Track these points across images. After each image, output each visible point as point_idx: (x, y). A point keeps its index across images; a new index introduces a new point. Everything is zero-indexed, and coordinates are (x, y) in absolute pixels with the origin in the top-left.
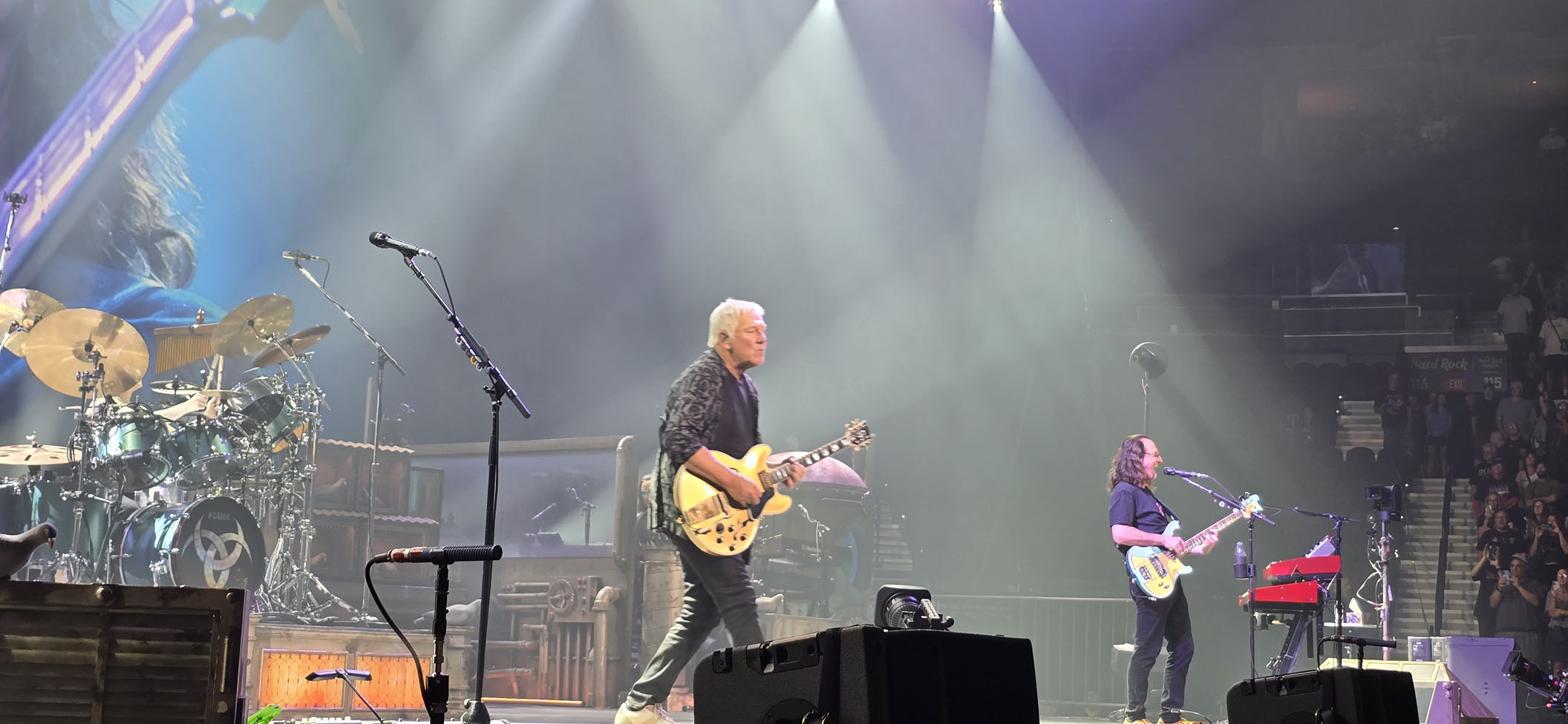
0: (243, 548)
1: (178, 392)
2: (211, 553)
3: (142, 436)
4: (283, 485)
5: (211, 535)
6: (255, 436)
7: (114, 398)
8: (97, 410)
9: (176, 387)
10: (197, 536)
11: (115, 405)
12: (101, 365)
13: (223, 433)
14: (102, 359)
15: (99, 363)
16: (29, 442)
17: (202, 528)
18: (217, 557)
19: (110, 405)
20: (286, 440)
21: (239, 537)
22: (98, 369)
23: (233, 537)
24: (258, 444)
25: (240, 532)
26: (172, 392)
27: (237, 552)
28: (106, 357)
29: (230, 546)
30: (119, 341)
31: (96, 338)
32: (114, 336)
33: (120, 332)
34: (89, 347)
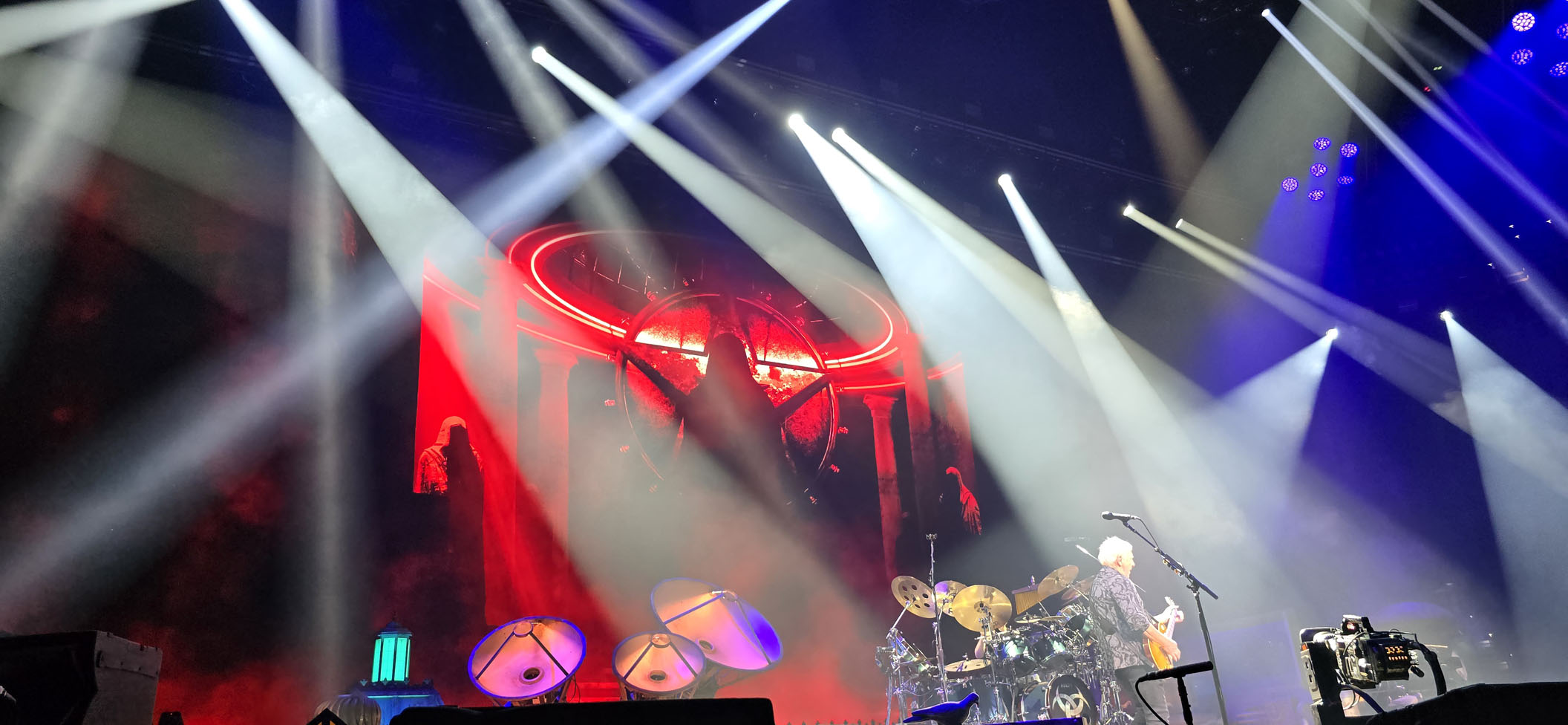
0: (1084, 703)
1: (1030, 621)
2: (1068, 707)
3: (1018, 647)
4: (1096, 664)
5: (1065, 696)
6: (1075, 638)
9: (1028, 619)
10: (1058, 698)
13: (1058, 640)
14: (989, 609)
15: (988, 612)
16: (965, 659)
17: (1059, 693)
18: (1071, 708)
21: (1080, 696)
22: (988, 615)
23: (1076, 696)
24: (1077, 644)
25: (1080, 693)
26: (1026, 622)
27: (1081, 704)
28: (991, 608)
29: (1077, 701)
30: (994, 599)
31: (983, 600)
32: (992, 597)
33: (994, 594)
34: (982, 605)
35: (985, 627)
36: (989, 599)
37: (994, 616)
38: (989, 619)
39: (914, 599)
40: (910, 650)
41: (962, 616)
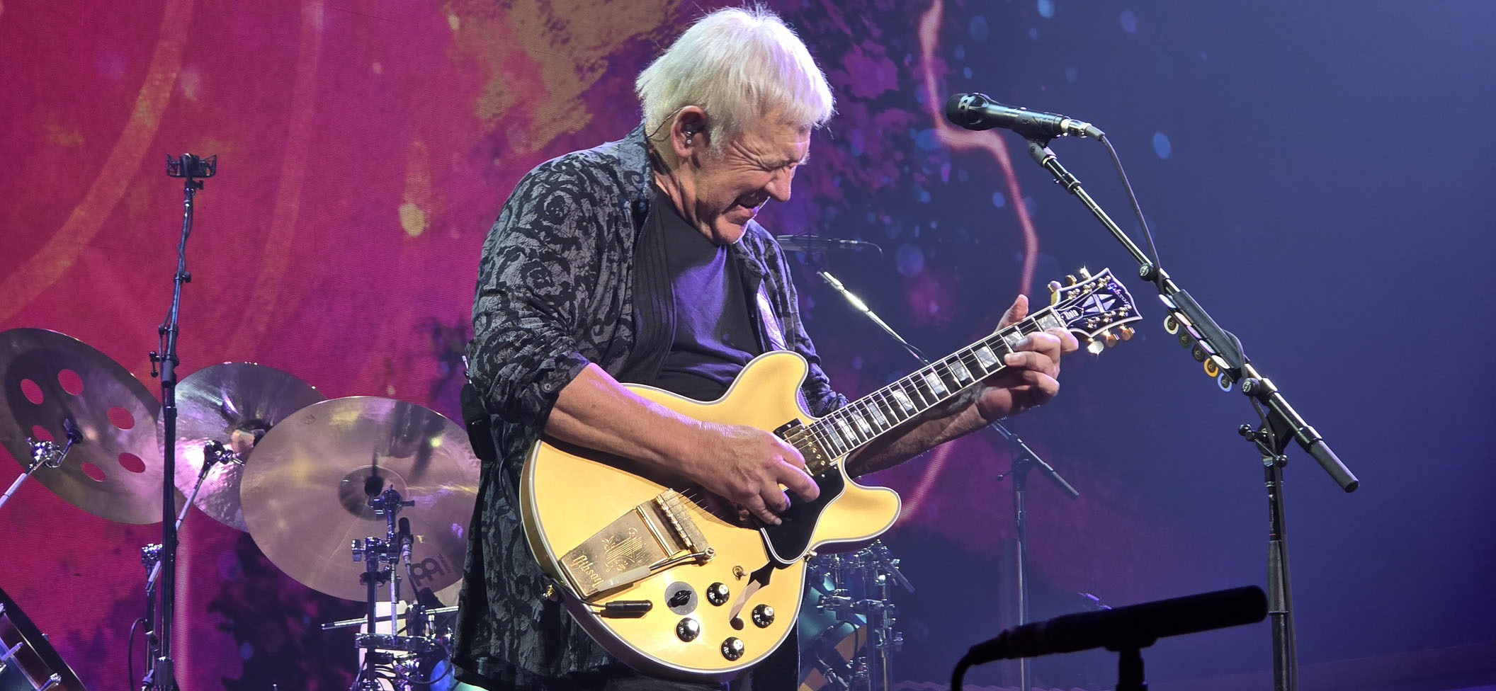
7: (437, 594)
8: (402, 623)
11: (439, 610)
12: (404, 522)
14: (405, 508)
15: (398, 518)
19: (428, 611)
20: (822, 670)
22: (397, 530)
28: (412, 503)
30: (435, 465)
31: (383, 462)
32: (425, 453)
33: (436, 442)
34: (374, 481)
35: (373, 579)
36: (409, 462)
37: (420, 537)
38: (396, 550)
39: (77, 436)
40: (23, 655)
41: (282, 524)
